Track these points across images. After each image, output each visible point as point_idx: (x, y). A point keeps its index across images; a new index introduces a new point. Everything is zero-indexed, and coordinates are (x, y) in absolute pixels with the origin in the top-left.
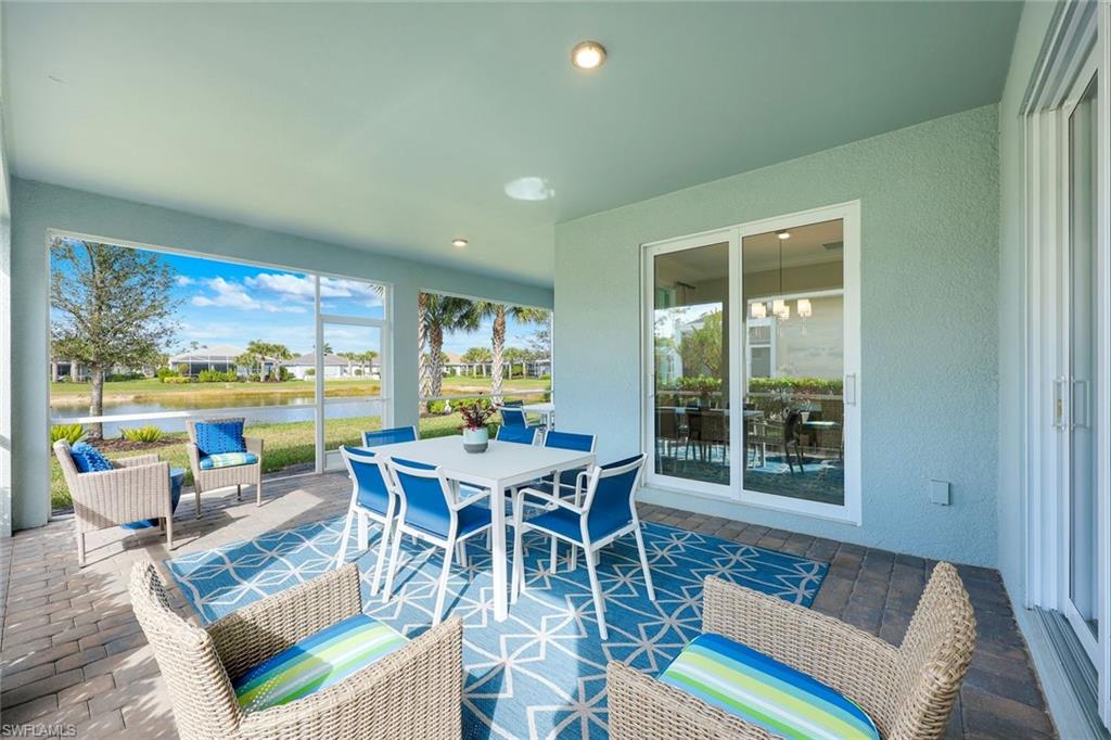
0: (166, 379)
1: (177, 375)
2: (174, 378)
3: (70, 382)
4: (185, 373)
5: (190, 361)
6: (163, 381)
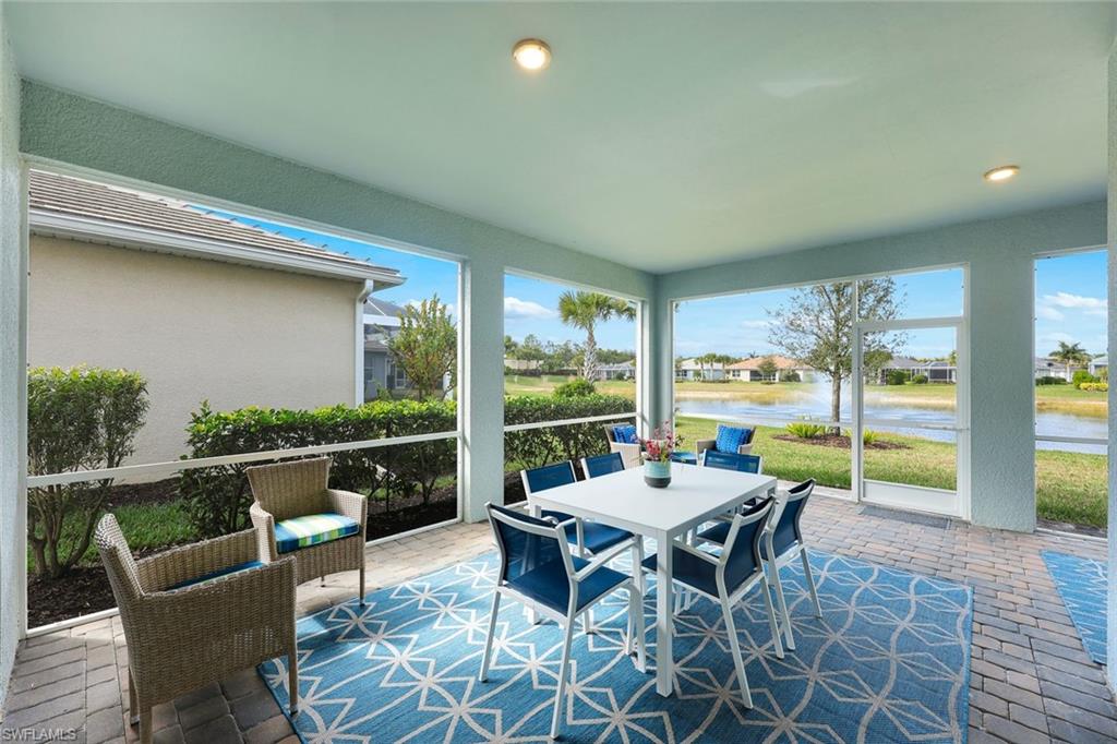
0: (1083, 385)
1: (1098, 380)
2: (1094, 385)
6: (1078, 387)
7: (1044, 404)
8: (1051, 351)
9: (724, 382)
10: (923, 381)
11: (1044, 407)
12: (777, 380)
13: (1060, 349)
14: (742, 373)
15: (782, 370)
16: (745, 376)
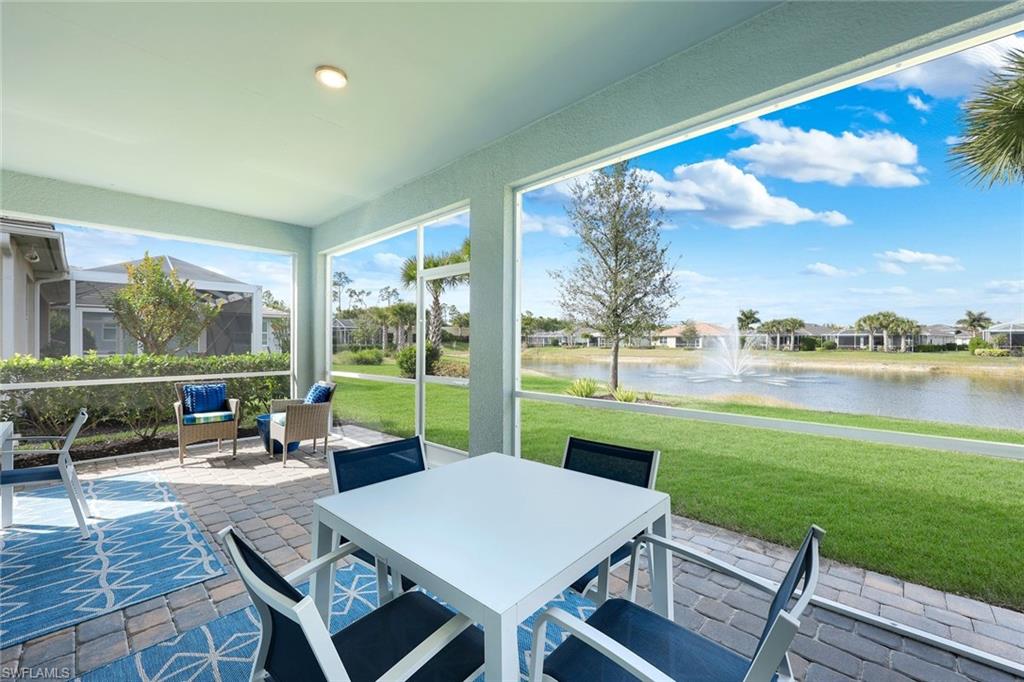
0: (977, 351)
1: (991, 346)
2: (987, 350)
3: (882, 350)
4: (1001, 345)
5: (1011, 330)
6: (973, 353)
7: (938, 369)
8: (958, 319)
9: (650, 348)
10: (832, 347)
11: (938, 372)
12: (701, 346)
13: (967, 318)
14: (668, 340)
15: (705, 337)
16: (672, 343)
